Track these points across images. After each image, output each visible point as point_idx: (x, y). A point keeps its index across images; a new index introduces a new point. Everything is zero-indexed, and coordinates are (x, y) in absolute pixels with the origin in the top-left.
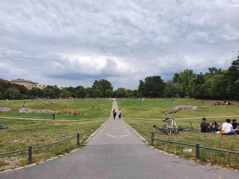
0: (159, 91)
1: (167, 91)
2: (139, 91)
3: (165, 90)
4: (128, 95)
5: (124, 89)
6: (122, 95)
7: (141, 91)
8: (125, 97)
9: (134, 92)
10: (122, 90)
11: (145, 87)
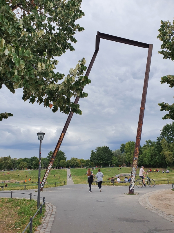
0: (108, 160)
1: (115, 160)
2: (91, 161)
3: (113, 159)
4: (81, 165)
5: (77, 159)
6: (76, 165)
7: (92, 161)
8: (78, 167)
9: (86, 162)
10: (75, 161)
11: (96, 157)
